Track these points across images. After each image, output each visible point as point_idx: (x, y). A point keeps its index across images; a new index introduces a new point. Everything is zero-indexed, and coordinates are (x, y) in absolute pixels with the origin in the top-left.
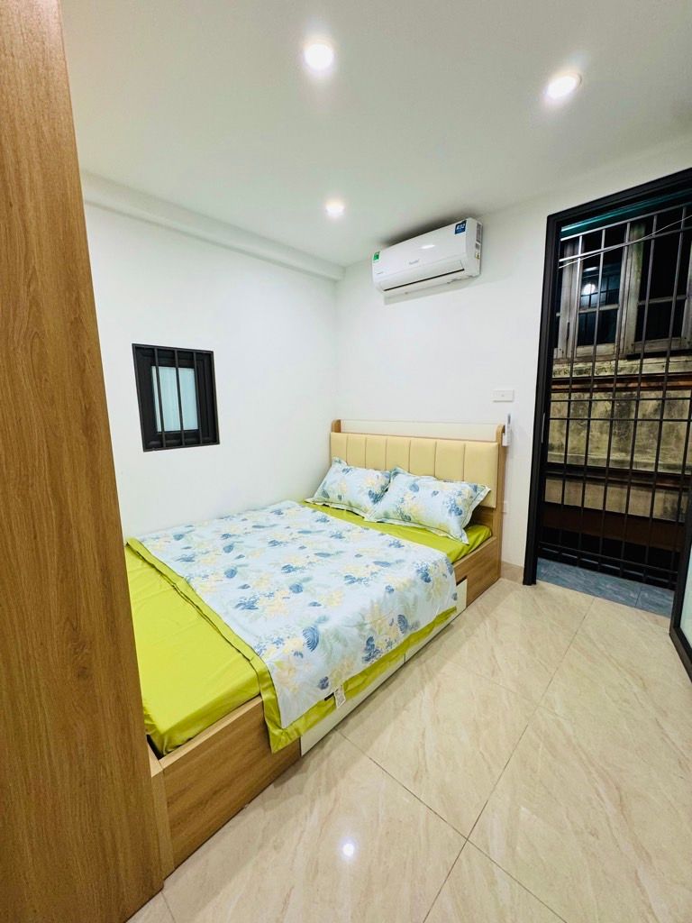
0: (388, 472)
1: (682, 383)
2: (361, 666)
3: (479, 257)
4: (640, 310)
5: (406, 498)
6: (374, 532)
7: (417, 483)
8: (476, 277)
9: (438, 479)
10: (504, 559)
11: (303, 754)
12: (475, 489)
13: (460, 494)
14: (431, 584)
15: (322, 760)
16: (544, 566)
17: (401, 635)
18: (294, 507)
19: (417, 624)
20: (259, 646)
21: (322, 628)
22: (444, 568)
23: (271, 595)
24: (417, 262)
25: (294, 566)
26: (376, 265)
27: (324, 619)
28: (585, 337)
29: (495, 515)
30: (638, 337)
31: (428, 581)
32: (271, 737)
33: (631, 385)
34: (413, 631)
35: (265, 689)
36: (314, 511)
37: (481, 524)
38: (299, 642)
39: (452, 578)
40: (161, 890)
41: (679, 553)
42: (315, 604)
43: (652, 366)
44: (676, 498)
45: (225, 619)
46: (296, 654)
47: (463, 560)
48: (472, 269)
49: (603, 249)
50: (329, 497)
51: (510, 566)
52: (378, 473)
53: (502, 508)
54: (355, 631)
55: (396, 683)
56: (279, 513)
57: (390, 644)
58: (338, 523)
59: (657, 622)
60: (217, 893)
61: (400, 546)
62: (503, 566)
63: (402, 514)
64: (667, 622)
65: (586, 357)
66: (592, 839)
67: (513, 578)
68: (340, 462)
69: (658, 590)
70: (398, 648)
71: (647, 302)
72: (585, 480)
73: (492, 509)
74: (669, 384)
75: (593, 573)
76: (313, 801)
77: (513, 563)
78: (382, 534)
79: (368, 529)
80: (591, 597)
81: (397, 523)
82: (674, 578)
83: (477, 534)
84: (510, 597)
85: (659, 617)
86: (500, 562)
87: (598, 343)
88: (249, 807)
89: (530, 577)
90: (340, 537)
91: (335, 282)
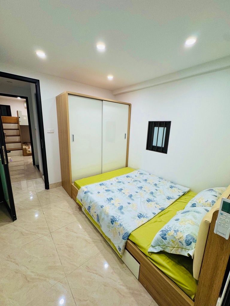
17: (96, 220)
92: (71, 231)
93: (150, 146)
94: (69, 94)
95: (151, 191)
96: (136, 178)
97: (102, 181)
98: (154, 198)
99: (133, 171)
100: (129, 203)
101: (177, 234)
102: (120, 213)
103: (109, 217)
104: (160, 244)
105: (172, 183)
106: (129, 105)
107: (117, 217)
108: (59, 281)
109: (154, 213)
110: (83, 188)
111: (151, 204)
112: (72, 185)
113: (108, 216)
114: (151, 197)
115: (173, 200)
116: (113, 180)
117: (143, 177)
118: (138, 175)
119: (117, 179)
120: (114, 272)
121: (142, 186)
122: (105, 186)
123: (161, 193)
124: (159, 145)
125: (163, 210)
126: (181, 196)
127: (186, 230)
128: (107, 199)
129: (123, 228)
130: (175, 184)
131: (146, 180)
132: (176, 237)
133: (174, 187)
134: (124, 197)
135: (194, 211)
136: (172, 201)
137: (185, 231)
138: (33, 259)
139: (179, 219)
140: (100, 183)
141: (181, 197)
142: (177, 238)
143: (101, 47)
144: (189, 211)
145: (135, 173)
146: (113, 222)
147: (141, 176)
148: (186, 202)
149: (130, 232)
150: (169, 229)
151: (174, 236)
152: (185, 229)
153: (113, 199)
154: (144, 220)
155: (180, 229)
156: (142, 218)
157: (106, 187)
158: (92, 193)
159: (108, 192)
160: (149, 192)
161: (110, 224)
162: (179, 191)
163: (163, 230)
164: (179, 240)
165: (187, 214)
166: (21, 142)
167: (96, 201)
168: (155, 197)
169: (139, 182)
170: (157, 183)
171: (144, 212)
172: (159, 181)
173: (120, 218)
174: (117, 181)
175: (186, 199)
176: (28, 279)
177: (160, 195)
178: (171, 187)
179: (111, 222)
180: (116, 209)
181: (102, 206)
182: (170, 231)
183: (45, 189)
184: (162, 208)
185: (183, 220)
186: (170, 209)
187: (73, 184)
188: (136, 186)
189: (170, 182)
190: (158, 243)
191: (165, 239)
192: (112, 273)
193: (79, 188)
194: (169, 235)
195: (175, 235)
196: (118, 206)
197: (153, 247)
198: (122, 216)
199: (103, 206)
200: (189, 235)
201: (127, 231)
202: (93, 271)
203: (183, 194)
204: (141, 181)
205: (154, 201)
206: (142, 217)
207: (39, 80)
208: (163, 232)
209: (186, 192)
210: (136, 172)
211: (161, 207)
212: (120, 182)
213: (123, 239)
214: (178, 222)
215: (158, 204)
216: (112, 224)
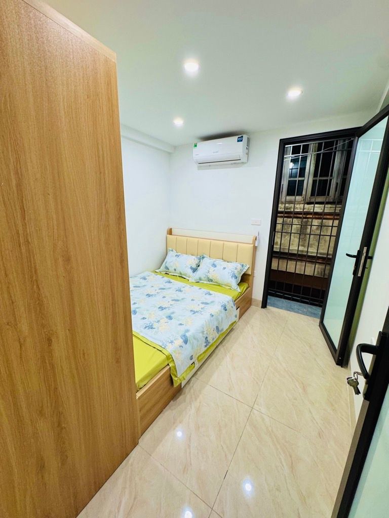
0: (199, 256)
1: (328, 217)
2: (204, 349)
3: (247, 154)
4: (314, 182)
5: (210, 270)
6: (196, 288)
7: (215, 263)
8: (246, 163)
9: (225, 261)
10: (253, 297)
11: (182, 387)
12: (243, 266)
13: (236, 269)
14: (227, 311)
15: (190, 389)
16: (271, 299)
17: (217, 334)
18: (151, 275)
19: (222, 330)
20: (163, 345)
21: (188, 334)
22: (232, 304)
23: (158, 321)
24: (217, 152)
25: (164, 307)
26: (195, 149)
27: (188, 331)
28: (291, 192)
29: (251, 278)
30: (313, 194)
31: (226, 310)
32: (174, 381)
33: (308, 216)
34: (221, 333)
35: (170, 362)
36: (163, 277)
37: (245, 282)
38: (180, 341)
39: (235, 308)
40: (138, 444)
41: (324, 291)
42: (181, 324)
43: (318, 208)
44: (324, 267)
45: (142, 334)
46: (180, 346)
47: (239, 299)
48: (244, 160)
49: (301, 154)
50: (168, 269)
51: (256, 300)
52: (194, 257)
53: (253, 274)
54: (201, 335)
55: (214, 355)
56: (145, 279)
57: (213, 339)
58: (178, 283)
59: (314, 321)
60: (161, 441)
61: (210, 294)
62: (253, 300)
63: (208, 278)
64: (318, 321)
65: (290, 201)
66: (295, 401)
67: (257, 306)
68: (172, 251)
69: (314, 307)
70: (216, 341)
71: (318, 178)
72: (288, 259)
73: (249, 275)
74: (325, 217)
75: (289, 301)
76: (191, 404)
77: (258, 299)
78: (200, 289)
79: (193, 286)
80: (289, 312)
81: (205, 282)
82: (322, 302)
83: (243, 287)
84: (256, 314)
85: (315, 319)
86: (251, 299)
87: (297, 195)
88: (164, 410)
89: (264, 305)
90: (180, 291)
91: (169, 153)
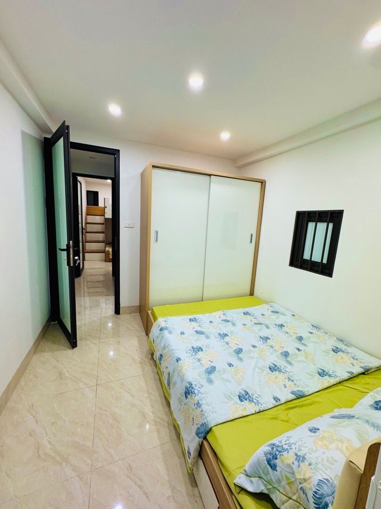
92: (126, 391)
93: (297, 260)
94: (154, 167)
95: (285, 349)
96: (261, 319)
97: (195, 314)
98: (287, 365)
99: (260, 304)
100: (230, 365)
101: (299, 466)
102: (205, 380)
103: (184, 383)
104: (263, 476)
105: (341, 341)
106: (262, 183)
107: (198, 386)
108: (79, 476)
109: (276, 399)
110: (161, 321)
111: (276, 377)
112: (148, 313)
113: (182, 381)
114: (281, 363)
115: (333, 381)
116: (217, 316)
117: (277, 318)
118: (268, 313)
119: (224, 314)
120: (173, 497)
121: (270, 337)
122: (198, 324)
123: (306, 358)
124: (317, 258)
125: (300, 396)
126: (355, 375)
127: (323, 465)
128: (193, 348)
129: (202, 411)
130: (345, 345)
131: (282, 326)
132: (296, 474)
133: (343, 351)
134: (224, 350)
135: (367, 421)
136: (328, 382)
137: (320, 466)
138: (58, 420)
139: (318, 429)
140: (191, 317)
141: (354, 377)
142: (298, 476)
143: (196, 81)
144: (353, 417)
145: (264, 309)
146: (187, 395)
147: (275, 316)
148: (364, 390)
149: (212, 424)
150: (285, 447)
151: (292, 468)
152: (323, 460)
153: (202, 350)
154: (250, 408)
155: (310, 456)
156: (246, 403)
157: (199, 326)
158: (170, 332)
159: (198, 335)
160: (281, 351)
161: (182, 396)
162: (355, 362)
163: (274, 445)
164: (300, 483)
165: (344, 424)
166: (104, 242)
167: (173, 348)
168: (290, 364)
169: (265, 328)
170: (304, 335)
171: (254, 390)
172: (311, 333)
173: (202, 390)
174: (224, 318)
175: (367, 384)
176: (41, 452)
177: (303, 361)
178: (336, 350)
179: (186, 393)
180: (202, 370)
181: (179, 358)
182: (288, 452)
183: (114, 313)
184: (298, 391)
185: (326, 434)
186: (317, 399)
187: (150, 312)
188: (257, 334)
189: (335, 338)
190: (259, 471)
191: (274, 467)
192: (168, 498)
193: (155, 319)
194: (283, 462)
195: (294, 467)
196: (208, 365)
197: (247, 475)
198: (207, 387)
199: (180, 360)
200: (327, 480)
201: (205, 421)
202: (137, 479)
203: (362, 370)
204: (270, 326)
205: (286, 372)
206: (246, 400)
207: (119, 150)
208: (273, 449)
209: (371, 369)
210: (266, 306)
211: (298, 389)
212: (228, 321)
213: (197, 434)
214: (313, 436)
215: (292, 381)
216: (186, 397)
